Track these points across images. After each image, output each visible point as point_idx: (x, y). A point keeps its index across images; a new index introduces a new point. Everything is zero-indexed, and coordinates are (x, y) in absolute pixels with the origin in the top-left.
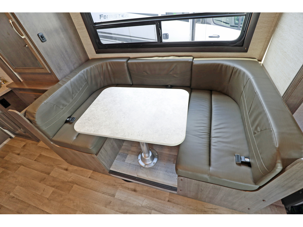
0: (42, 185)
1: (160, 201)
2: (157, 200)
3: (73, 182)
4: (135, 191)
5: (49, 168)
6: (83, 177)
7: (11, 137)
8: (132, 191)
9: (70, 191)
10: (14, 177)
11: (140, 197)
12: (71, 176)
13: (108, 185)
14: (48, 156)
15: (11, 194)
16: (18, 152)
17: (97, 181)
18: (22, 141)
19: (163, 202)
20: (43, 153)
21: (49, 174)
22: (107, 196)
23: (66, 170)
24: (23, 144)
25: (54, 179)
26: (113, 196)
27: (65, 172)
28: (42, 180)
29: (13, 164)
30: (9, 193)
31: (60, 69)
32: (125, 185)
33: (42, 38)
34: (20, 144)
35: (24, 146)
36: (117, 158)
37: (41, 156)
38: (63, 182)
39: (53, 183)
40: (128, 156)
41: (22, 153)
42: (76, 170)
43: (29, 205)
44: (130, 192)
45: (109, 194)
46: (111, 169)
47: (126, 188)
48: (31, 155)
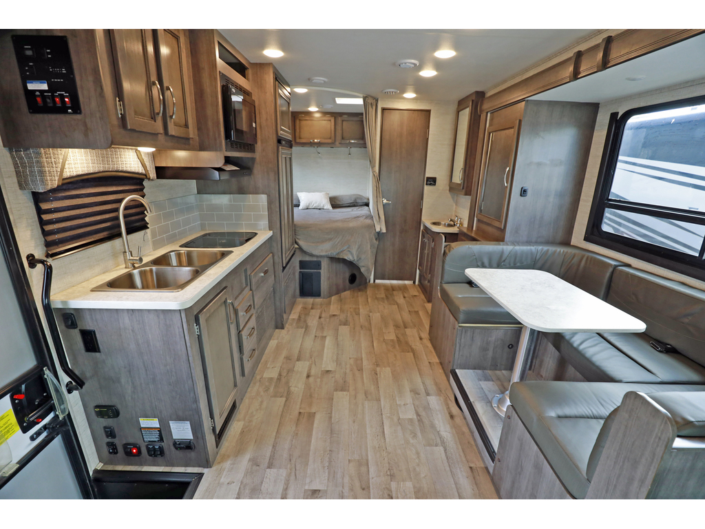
0: (392, 329)
1: (462, 454)
2: (461, 450)
3: (413, 351)
4: (452, 417)
5: (411, 324)
6: (425, 356)
7: (414, 282)
8: (449, 413)
9: (403, 352)
10: (384, 307)
11: (448, 426)
12: (417, 345)
13: (436, 384)
14: (422, 317)
15: (371, 314)
16: (406, 295)
17: (431, 371)
18: (418, 291)
19: (464, 459)
20: (421, 313)
21: (406, 328)
22: (422, 387)
23: (421, 339)
24: (416, 294)
25: (404, 334)
26: (428, 394)
27: (418, 338)
28: (397, 327)
29: (394, 300)
30: (370, 312)
31: (516, 232)
32: (449, 402)
33: (523, 192)
34: (415, 292)
35: (415, 296)
36: (476, 371)
37: (417, 312)
38: (407, 343)
39: (400, 336)
40: (491, 383)
41: (407, 299)
42: (427, 347)
43: (370, 330)
44: (446, 411)
45: (426, 390)
46: (457, 371)
47: (447, 405)
48: (411, 305)
